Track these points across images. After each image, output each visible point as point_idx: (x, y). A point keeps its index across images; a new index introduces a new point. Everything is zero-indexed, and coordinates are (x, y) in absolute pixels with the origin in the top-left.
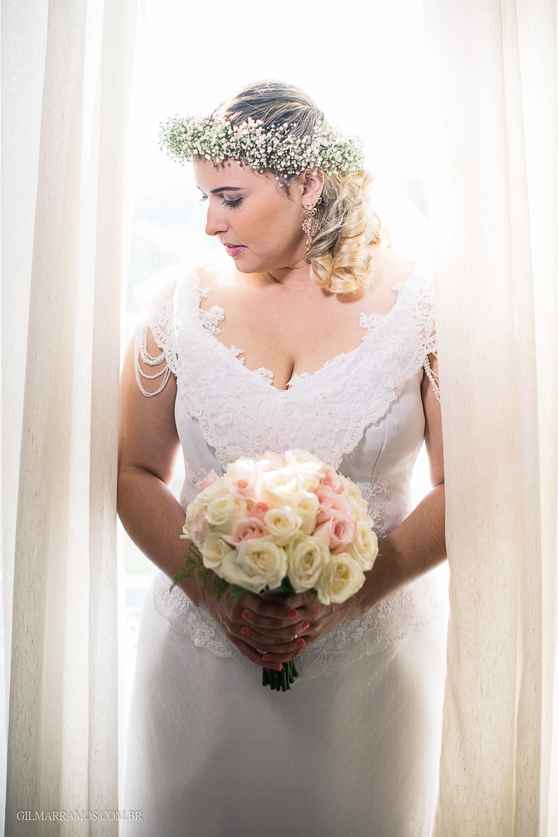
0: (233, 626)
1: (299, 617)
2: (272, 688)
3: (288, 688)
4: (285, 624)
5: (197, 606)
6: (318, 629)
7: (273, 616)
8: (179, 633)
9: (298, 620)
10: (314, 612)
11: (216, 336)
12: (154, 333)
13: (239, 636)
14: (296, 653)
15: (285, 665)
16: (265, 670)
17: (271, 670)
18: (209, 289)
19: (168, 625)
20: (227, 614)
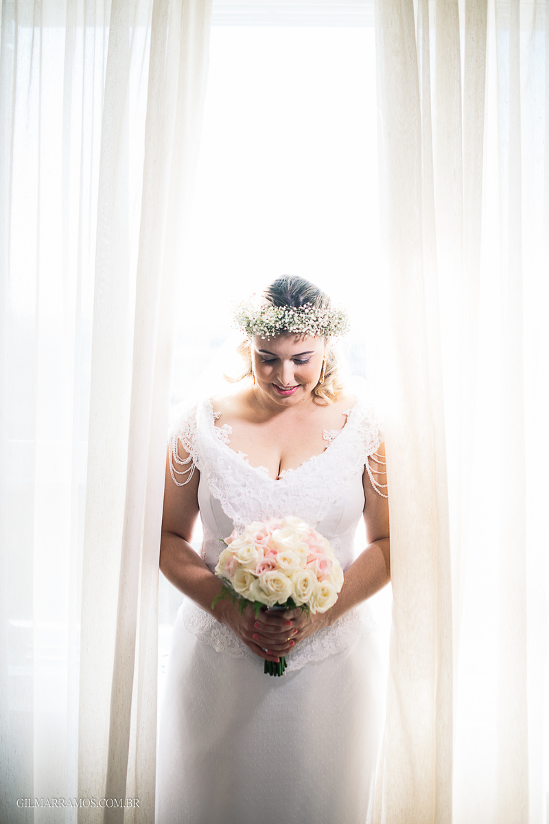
0: (248, 633)
1: (291, 626)
2: (271, 675)
3: (282, 674)
4: (283, 630)
5: (220, 622)
6: (302, 634)
7: (276, 625)
8: (205, 644)
9: (291, 628)
10: (301, 623)
11: (227, 445)
12: (183, 443)
13: (251, 640)
14: (287, 650)
15: (280, 658)
16: (266, 661)
17: (271, 662)
18: (219, 413)
19: (196, 638)
20: (243, 625)
